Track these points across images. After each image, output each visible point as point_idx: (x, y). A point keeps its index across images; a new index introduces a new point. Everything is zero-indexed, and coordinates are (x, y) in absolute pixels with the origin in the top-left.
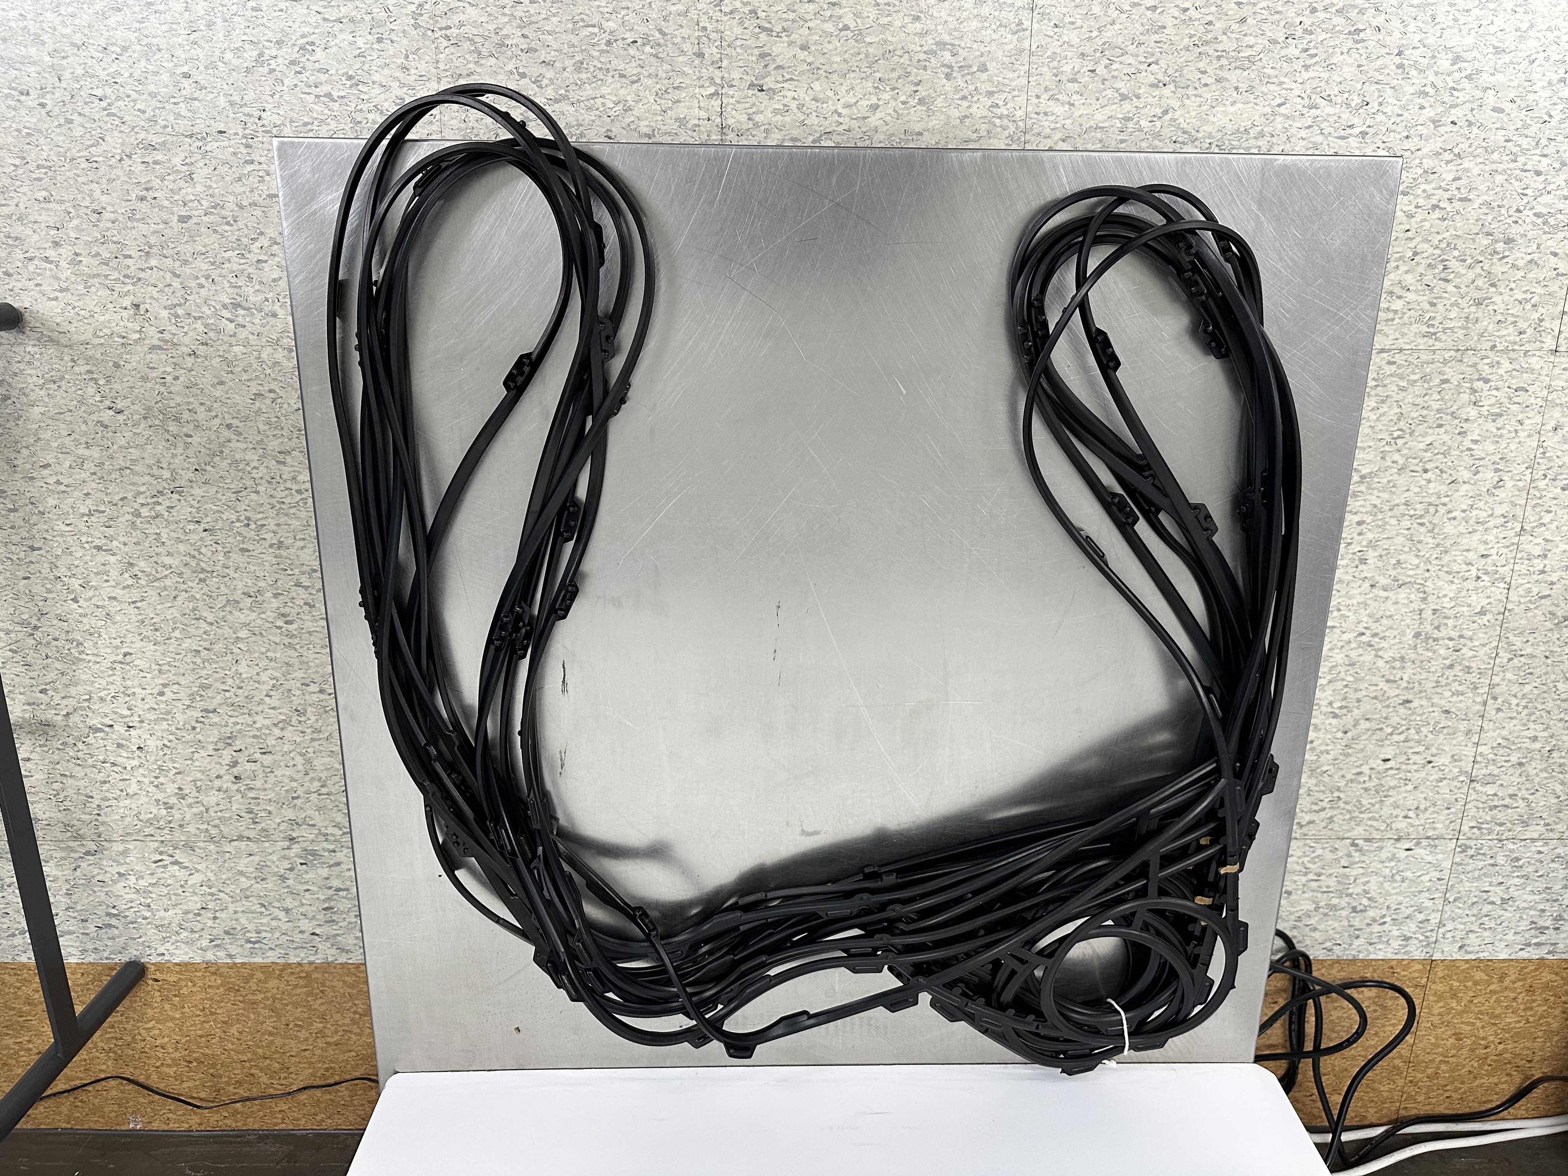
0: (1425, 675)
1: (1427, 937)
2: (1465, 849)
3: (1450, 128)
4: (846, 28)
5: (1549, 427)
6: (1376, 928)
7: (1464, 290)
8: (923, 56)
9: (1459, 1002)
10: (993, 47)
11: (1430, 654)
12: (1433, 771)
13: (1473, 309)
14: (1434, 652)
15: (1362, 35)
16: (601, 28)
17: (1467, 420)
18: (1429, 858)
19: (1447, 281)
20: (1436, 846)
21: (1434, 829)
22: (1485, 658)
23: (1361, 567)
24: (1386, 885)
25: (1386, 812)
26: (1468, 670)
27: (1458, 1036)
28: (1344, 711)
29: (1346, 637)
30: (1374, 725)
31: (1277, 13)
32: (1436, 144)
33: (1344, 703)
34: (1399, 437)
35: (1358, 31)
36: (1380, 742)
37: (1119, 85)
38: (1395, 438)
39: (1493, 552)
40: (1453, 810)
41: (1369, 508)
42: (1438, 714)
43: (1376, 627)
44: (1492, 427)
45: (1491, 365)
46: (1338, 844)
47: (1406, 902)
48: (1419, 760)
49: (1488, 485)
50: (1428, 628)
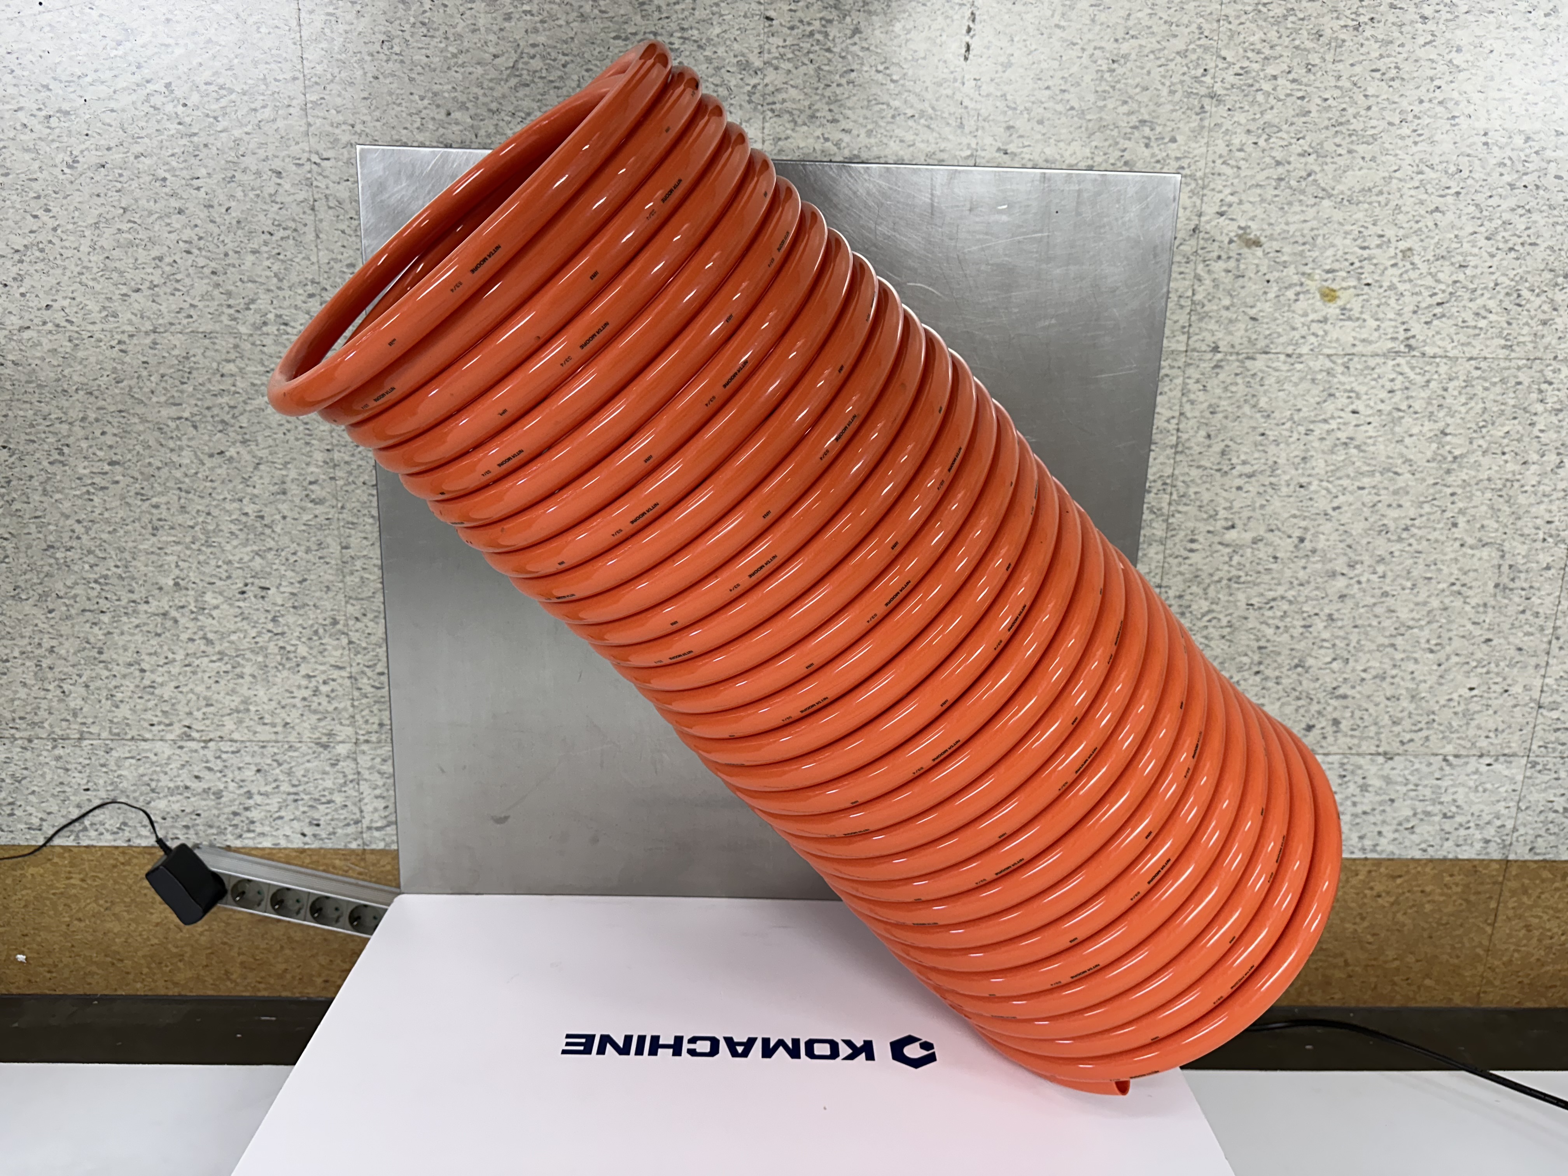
0: (1503, 619)
1: (1503, 840)
2: (1534, 764)
3: (1523, 190)
4: (1072, 108)
6: (1462, 832)
7: (1533, 313)
8: (1129, 130)
9: (1529, 897)
10: (1181, 125)
11: (1506, 601)
12: (1509, 699)
13: (1540, 327)
14: (1510, 600)
15: (1457, 120)
16: (888, 105)
17: (1535, 414)
18: (1506, 773)
19: (1519, 305)
20: (1511, 762)
21: (1510, 747)
22: (1551, 606)
23: (1454, 530)
24: (1472, 796)
25: (1471, 732)
26: (1537, 615)
27: (1528, 928)
28: (1439, 648)
29: (1441, 586)
30: (1462, 659)
31: (1395, 103)
32: (1512, 202)
33: (1439, 641)
34: (1484, 427)
35: (1454, 117)
36: (1468, 674)
37: (1274, 154)
38: (1480, 428)
39: (1556, 519)
40: (1524, 732)
41: (1460, 482)
42: (1512, 652)
43: (1464, 579)
44: (1554, 419)
45: (1554, 372)
46: (1432, 759)
47: (1487, 809)
48: (1498, 689)
49: (1552, 466)
50: (1505, 580)
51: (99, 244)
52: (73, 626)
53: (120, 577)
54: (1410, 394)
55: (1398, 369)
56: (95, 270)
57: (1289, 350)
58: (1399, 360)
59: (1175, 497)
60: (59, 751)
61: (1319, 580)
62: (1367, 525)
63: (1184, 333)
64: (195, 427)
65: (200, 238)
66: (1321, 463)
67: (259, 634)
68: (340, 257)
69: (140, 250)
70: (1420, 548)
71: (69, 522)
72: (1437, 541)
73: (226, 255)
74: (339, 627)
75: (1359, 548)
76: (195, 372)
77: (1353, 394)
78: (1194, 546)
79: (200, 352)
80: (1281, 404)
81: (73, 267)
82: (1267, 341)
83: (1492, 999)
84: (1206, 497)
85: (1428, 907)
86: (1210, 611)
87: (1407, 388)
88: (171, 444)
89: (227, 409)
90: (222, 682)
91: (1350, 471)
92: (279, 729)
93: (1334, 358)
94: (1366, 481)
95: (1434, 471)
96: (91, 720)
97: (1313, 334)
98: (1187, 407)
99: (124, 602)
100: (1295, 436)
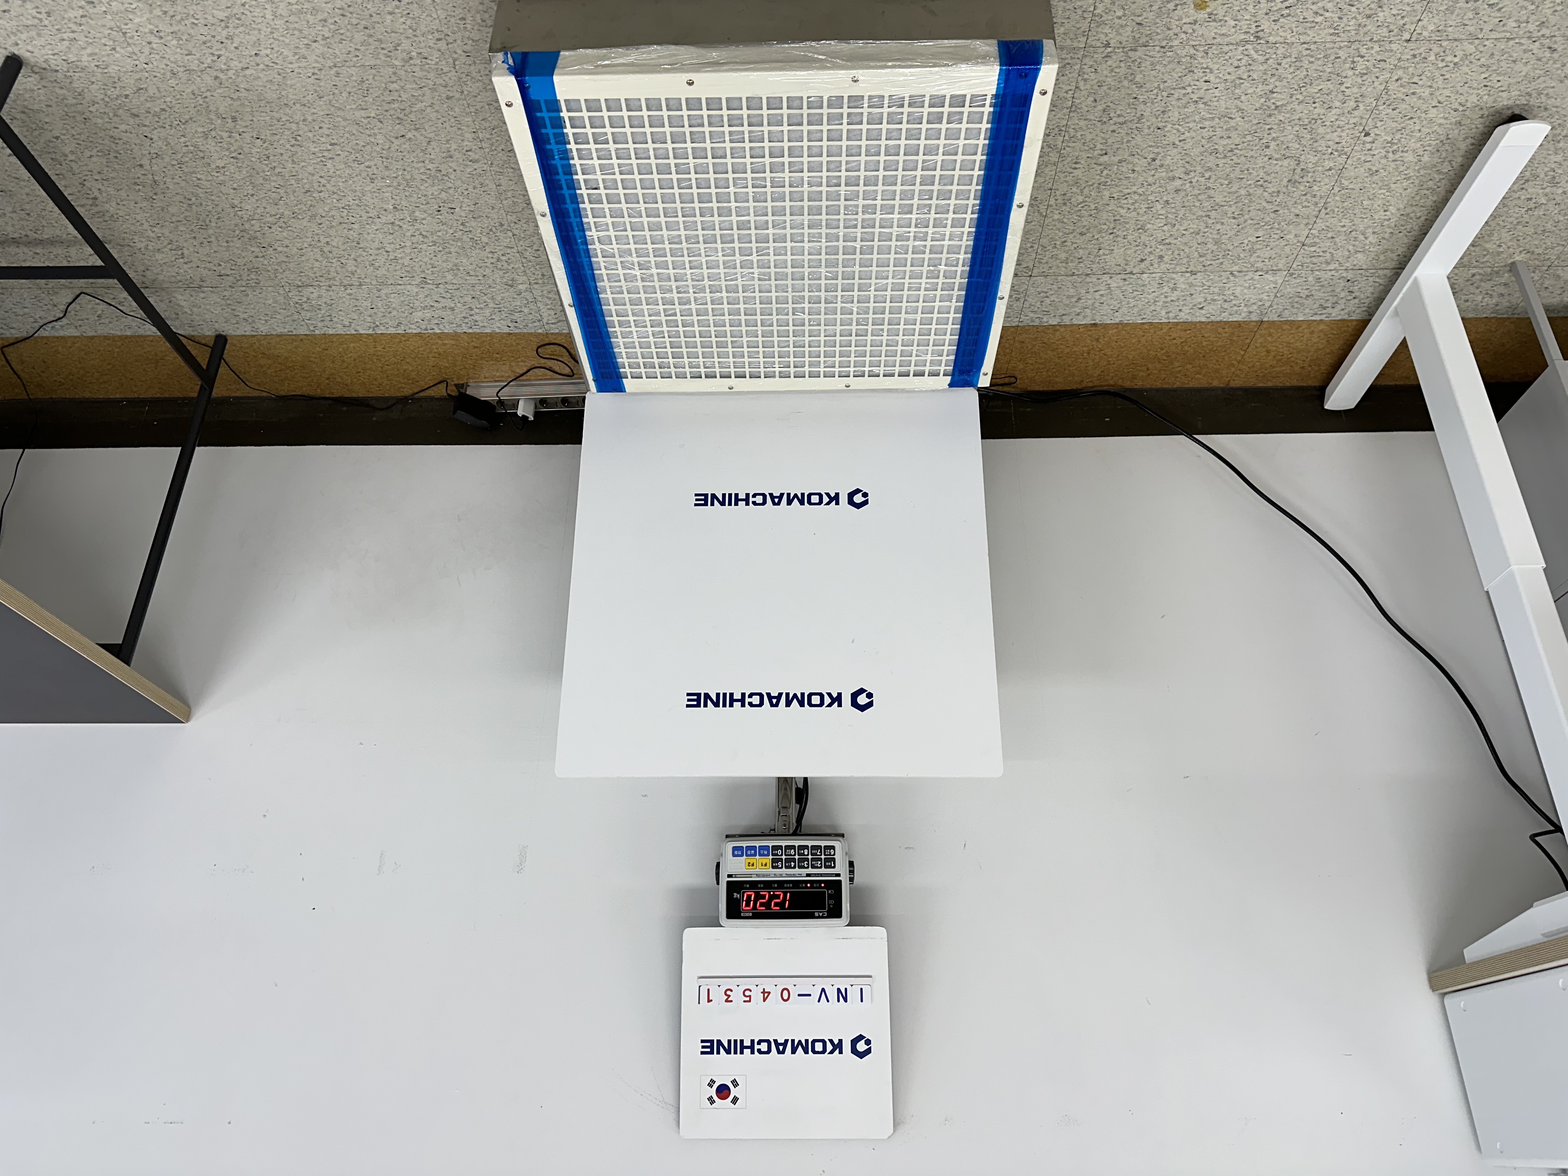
0: (1289, 199)
1: (1262, 311)
2: (1292, 275)
5: (1394, 79)
6: (1235, 308)
9: (1272, 338)
11: (1294, 189)
12: (1283, 241)
14: (1298, 188)
17: (1346, 77)
18: (1272, 279)
19: (1353, 6)
20: (1276, 274)
21: (1278, 266)
23: (1266, 150)
24: (1245, 291)
25: (1252, 260)
26: (1315, 196)
27: (1268, 352)
29: (1249, 182)
30: (1255, 222)
34: (1303, 87)
36: (1257, 230)
38: (1301, 87)
39: (1344, 141)
40: (1289, 258)
41: (1277, 122)
42: (1292, 216)
43: (1266, 178)
44: (1359, 80)
45: (1367, 49)
46: (1223, 274)
47: (1254, 297)
48: (1277, 237)
49: (1349, 109)
50: (1297, 177)
51: (278, 13)
52: (337, 231)
53: (357, 205)
54: (1251, 68)
55: (1245, 53)
56: (281, 30)
57: (1164, 43)
58: (1248, 46)
59: (1067, 138)
60: (349, 291)
61: (1162, 182)
62: (1203, 149)
63: (1084, 36)
64: (381, 122)
65: (349, 6)
66: (1176, 114)
67: (455, 232)
68: (453, 14)
69: (309, 16)
70: (1239, 161)
71: (316, 177)
72: (1252, 157)
73: (371, 16)
74: (505, 227)
75: (1194, 163)
76: (371, 91)
77: (1207, 70)
78: (1077, 166)
79: (371, 77)
80: (1153, 79)
81: (265, 29)
82: (1148, 38)
83: (1237, 383)
84: (1089, 137)
85: (1205, 344)
86: (1084, 202)
87: (1250, 65)
88: (368, 132)
89: (399, 111)
90: (439, 256)
91: (1197, 118)
92: (481, 278)
93: (1197, 47)
94: (1207, 123)
95: (1259, 116)
96: (363, 276)
97: (1184, 32)
98: (1081, 84)
99: (365, 218)
100: (1160, 98)
